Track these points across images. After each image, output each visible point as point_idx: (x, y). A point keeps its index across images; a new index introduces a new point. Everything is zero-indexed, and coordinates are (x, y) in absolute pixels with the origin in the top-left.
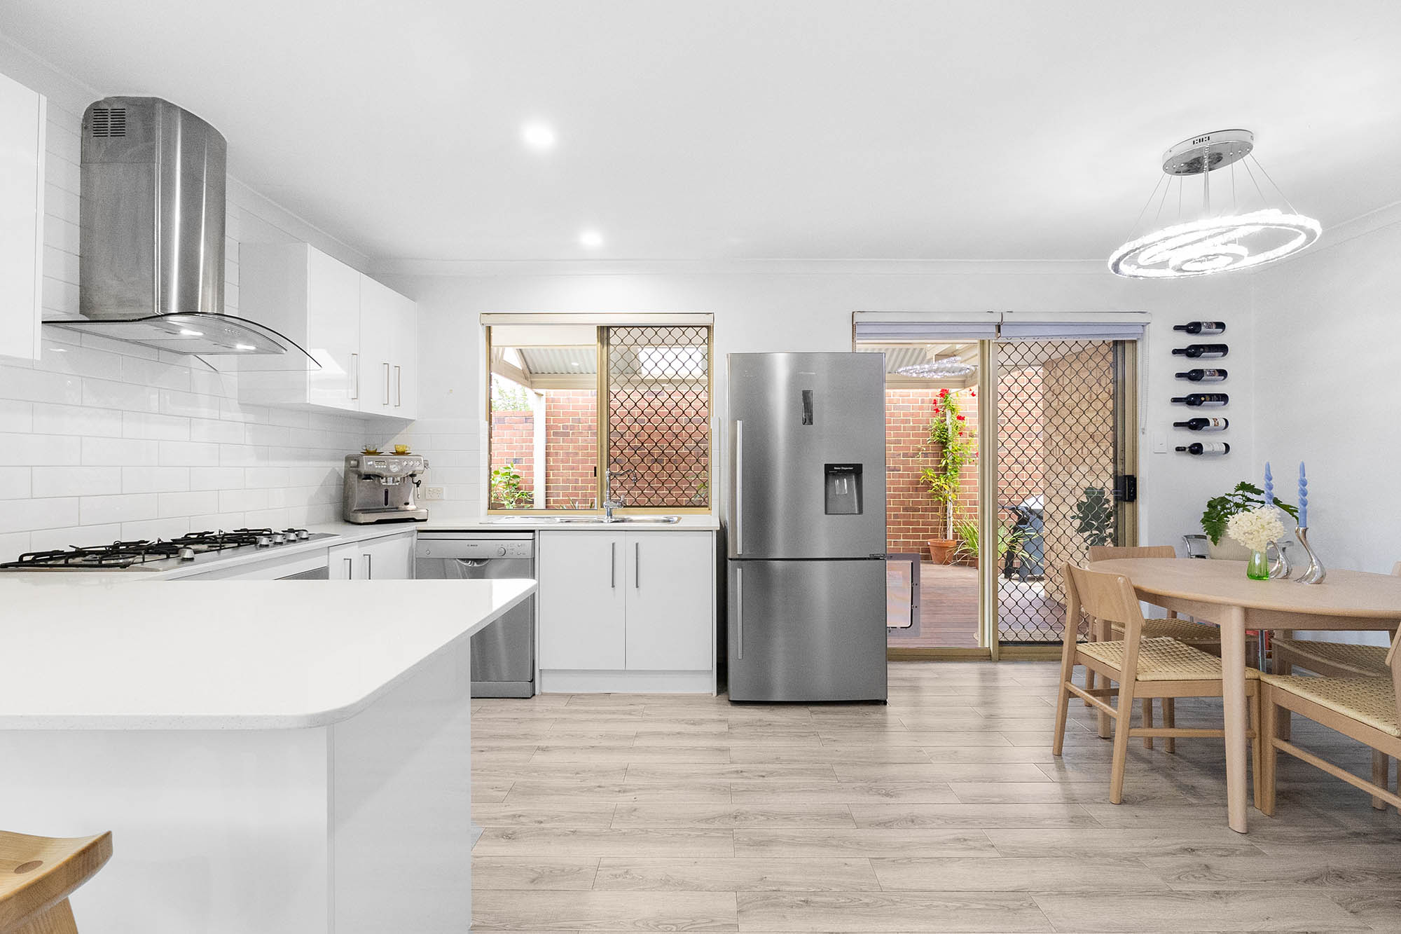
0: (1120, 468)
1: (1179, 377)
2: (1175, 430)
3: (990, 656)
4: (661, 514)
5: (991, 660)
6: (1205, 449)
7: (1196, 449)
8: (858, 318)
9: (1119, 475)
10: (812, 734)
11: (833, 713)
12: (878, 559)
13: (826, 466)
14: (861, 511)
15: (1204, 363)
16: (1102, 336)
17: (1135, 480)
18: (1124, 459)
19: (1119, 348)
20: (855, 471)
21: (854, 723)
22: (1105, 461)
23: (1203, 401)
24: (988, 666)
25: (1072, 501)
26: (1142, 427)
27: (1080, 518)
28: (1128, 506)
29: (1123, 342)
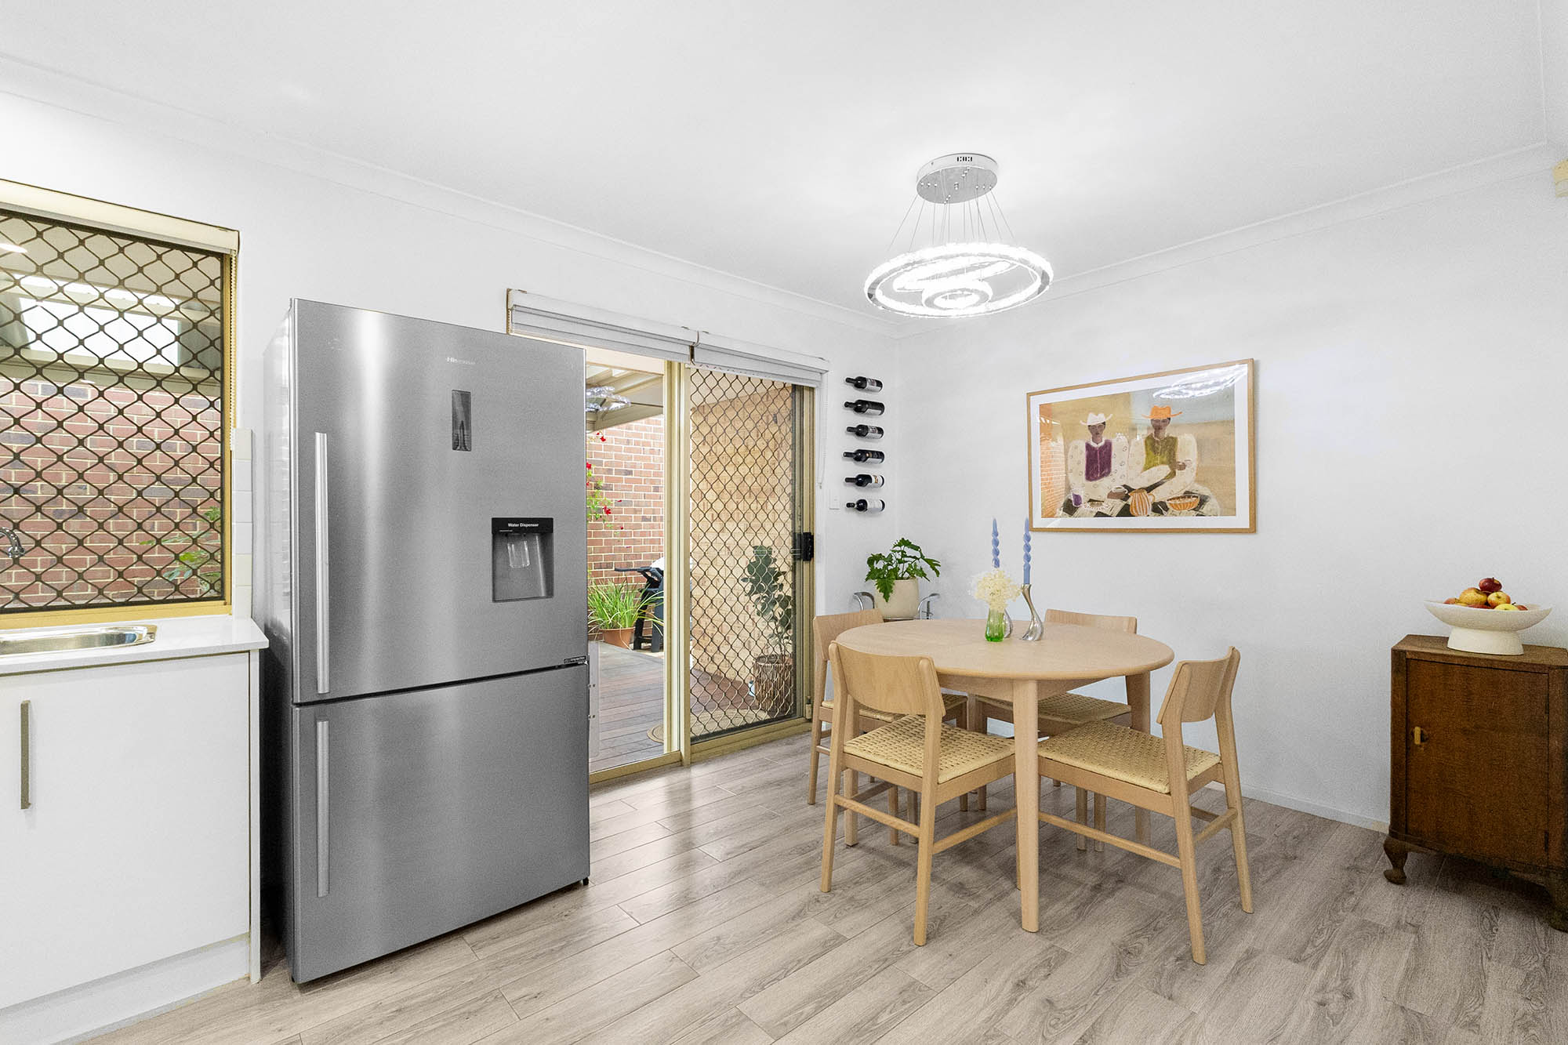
0: (798, 524)
1: (850, 431)
2: (845, 485)
3: (681, 761)
4: (102, 623)
5: (682, 765)
6: (869, 506)
7: (862, 506)
8: (517, 299)
9: (797, 531)
10: (490, 999)
11: (511, 934)
12: (576, 664)
13: (494, 520)
14: (550, 592)
15: (869, 420)
16: (785, 378)
17: (812, 537)
18: (801, 515)
19: (798, 395)
20: (543, 528)
21: (555, 942)
22: (785, 517)
23: (869, 457)
24: (678, 778)
25: (744, 563)
26: (820, 481)
27: (751, 581)
28: (806, 565)
29: (801, 388)
